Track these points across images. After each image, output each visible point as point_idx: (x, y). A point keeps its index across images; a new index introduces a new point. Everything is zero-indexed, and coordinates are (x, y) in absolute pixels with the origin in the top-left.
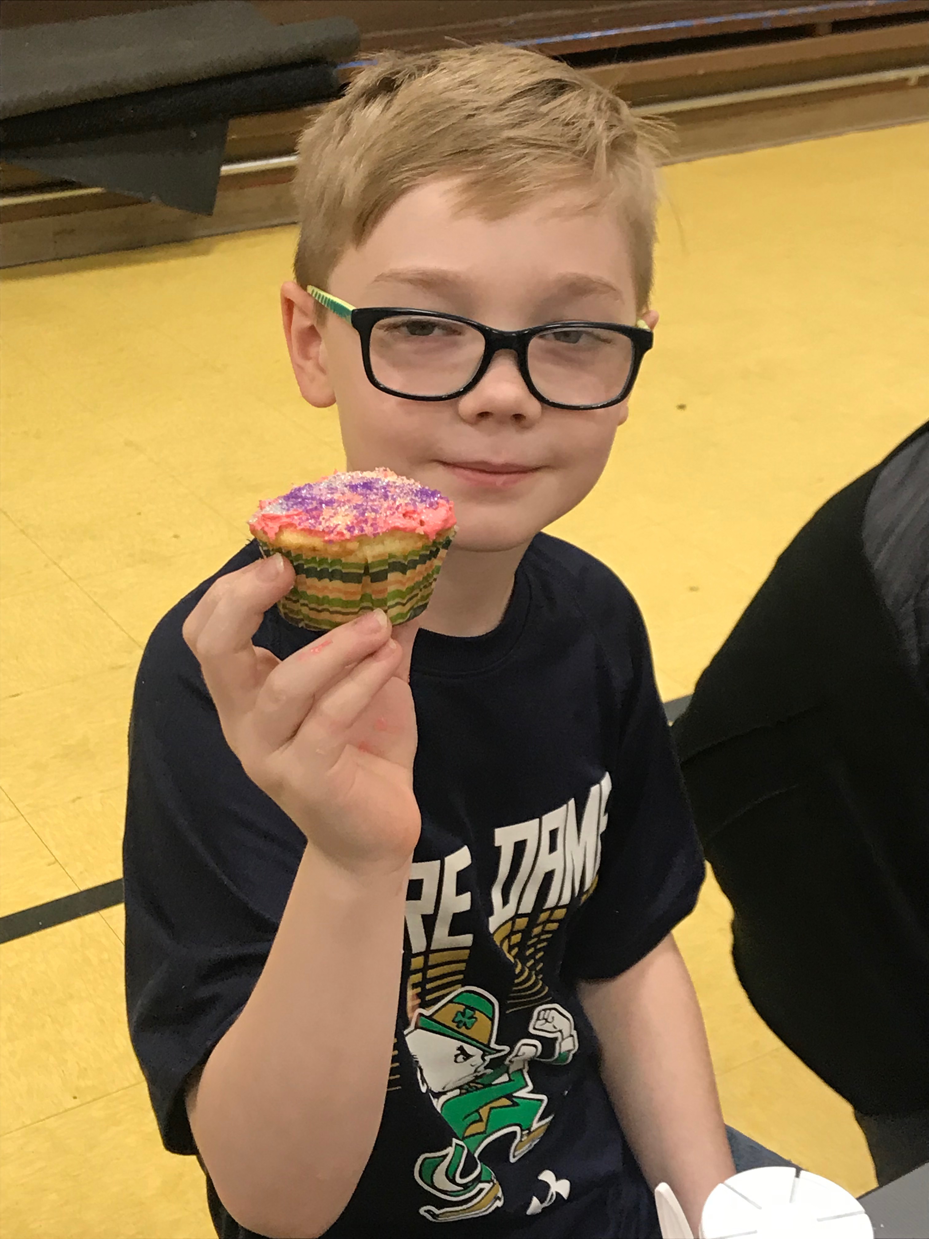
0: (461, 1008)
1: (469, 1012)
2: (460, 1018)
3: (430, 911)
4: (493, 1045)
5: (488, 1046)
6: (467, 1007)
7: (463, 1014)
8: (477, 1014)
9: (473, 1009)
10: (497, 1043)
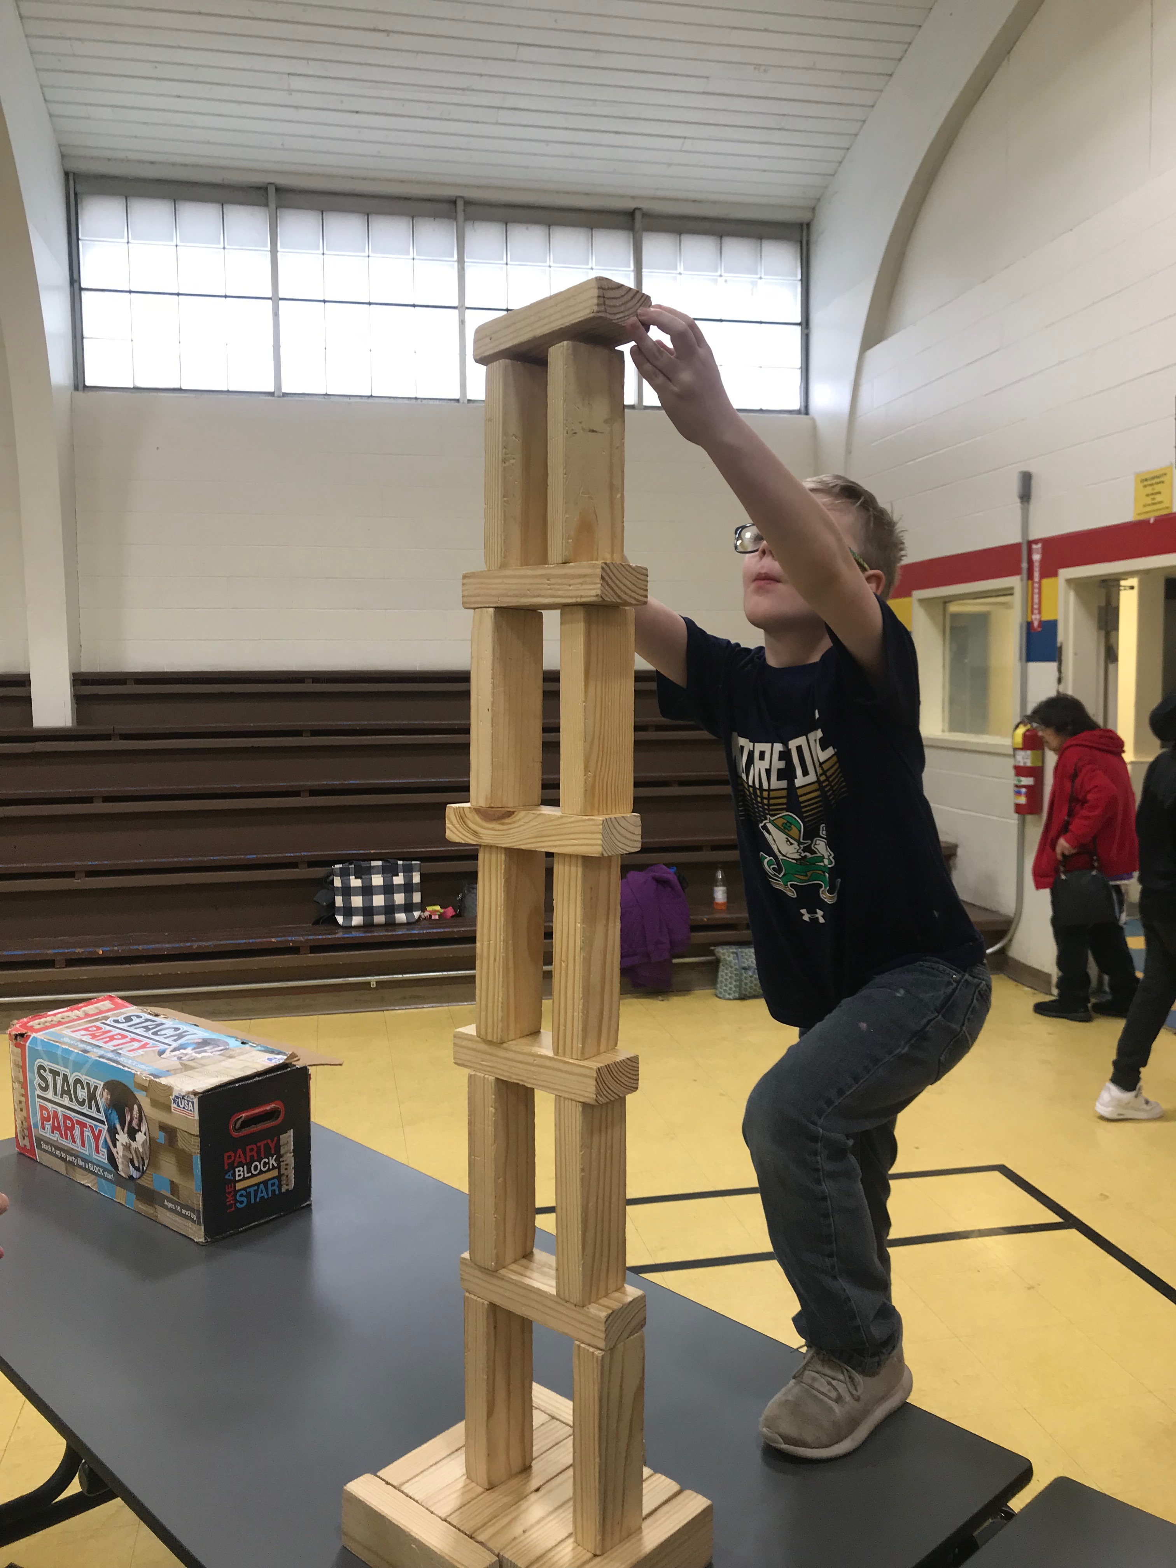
0: (785, 822)
1: (788, 824)
2: (784, 825)
3: (768, 767)
4: (801, 840)
5: (799, 840)
6: (788, 822)
7: (786, 824)
8: (792, 826)
9: (791, 824)
10: (803, 839)
